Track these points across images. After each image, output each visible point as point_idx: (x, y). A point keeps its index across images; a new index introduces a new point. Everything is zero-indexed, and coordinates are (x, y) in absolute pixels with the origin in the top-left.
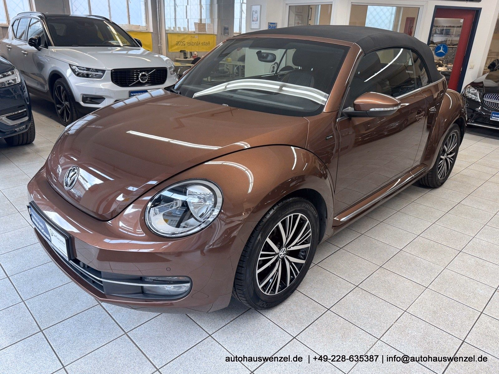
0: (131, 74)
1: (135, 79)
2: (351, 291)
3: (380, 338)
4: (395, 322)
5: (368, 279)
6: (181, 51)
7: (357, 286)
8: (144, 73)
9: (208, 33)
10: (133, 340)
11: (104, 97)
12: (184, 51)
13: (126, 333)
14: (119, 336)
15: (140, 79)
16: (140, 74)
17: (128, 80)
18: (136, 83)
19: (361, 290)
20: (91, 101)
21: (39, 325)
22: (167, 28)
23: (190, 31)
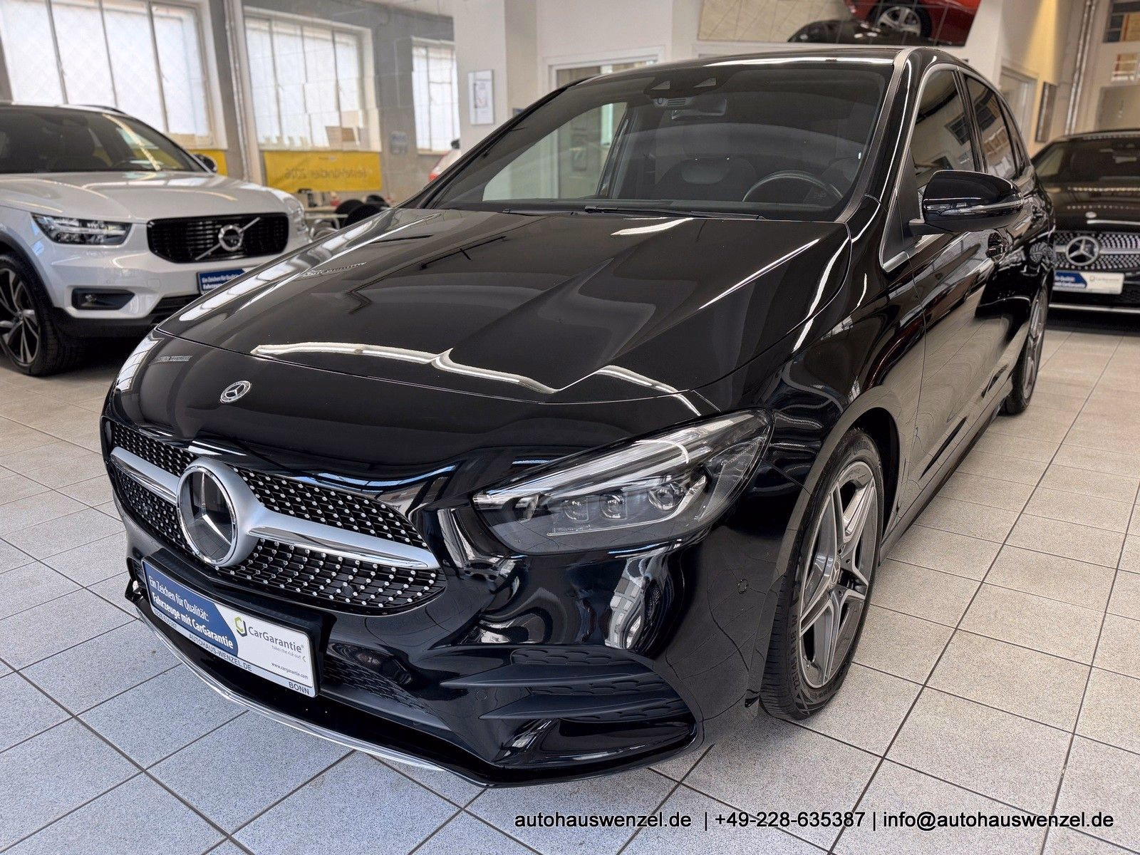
0: (200, 230)
1: (210, 243)
2: (916, 701)
6: (300, 191)
8: (231, 227)
9: (360, 149)
11: (133, 291)
15: (222, 243)
16: (223, 231)
17: (191, 245)
18: (213, 253)
20: (96, 302)
22: (262, 140)
23: (316, 145)
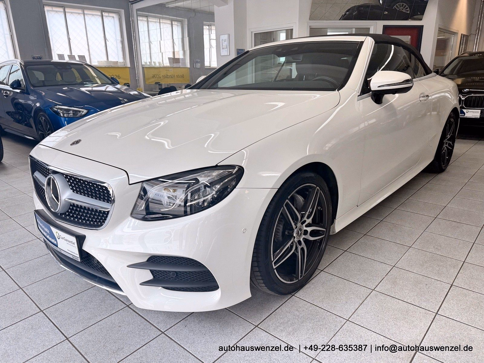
2: (341, 255)
3: (374, 289)
4: (386, 276)
5: (355, 244)
6: (156, 83)
7: (346, 251)
9: (181, 67)
10: (136, 311)
12: (160, 83)
13: (128, 306)
14: (121, 309)
19: (349, 254)
21: (39, 306)
22: (143, 63)
23: (165, 65)
